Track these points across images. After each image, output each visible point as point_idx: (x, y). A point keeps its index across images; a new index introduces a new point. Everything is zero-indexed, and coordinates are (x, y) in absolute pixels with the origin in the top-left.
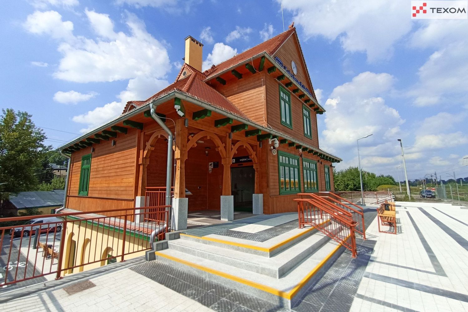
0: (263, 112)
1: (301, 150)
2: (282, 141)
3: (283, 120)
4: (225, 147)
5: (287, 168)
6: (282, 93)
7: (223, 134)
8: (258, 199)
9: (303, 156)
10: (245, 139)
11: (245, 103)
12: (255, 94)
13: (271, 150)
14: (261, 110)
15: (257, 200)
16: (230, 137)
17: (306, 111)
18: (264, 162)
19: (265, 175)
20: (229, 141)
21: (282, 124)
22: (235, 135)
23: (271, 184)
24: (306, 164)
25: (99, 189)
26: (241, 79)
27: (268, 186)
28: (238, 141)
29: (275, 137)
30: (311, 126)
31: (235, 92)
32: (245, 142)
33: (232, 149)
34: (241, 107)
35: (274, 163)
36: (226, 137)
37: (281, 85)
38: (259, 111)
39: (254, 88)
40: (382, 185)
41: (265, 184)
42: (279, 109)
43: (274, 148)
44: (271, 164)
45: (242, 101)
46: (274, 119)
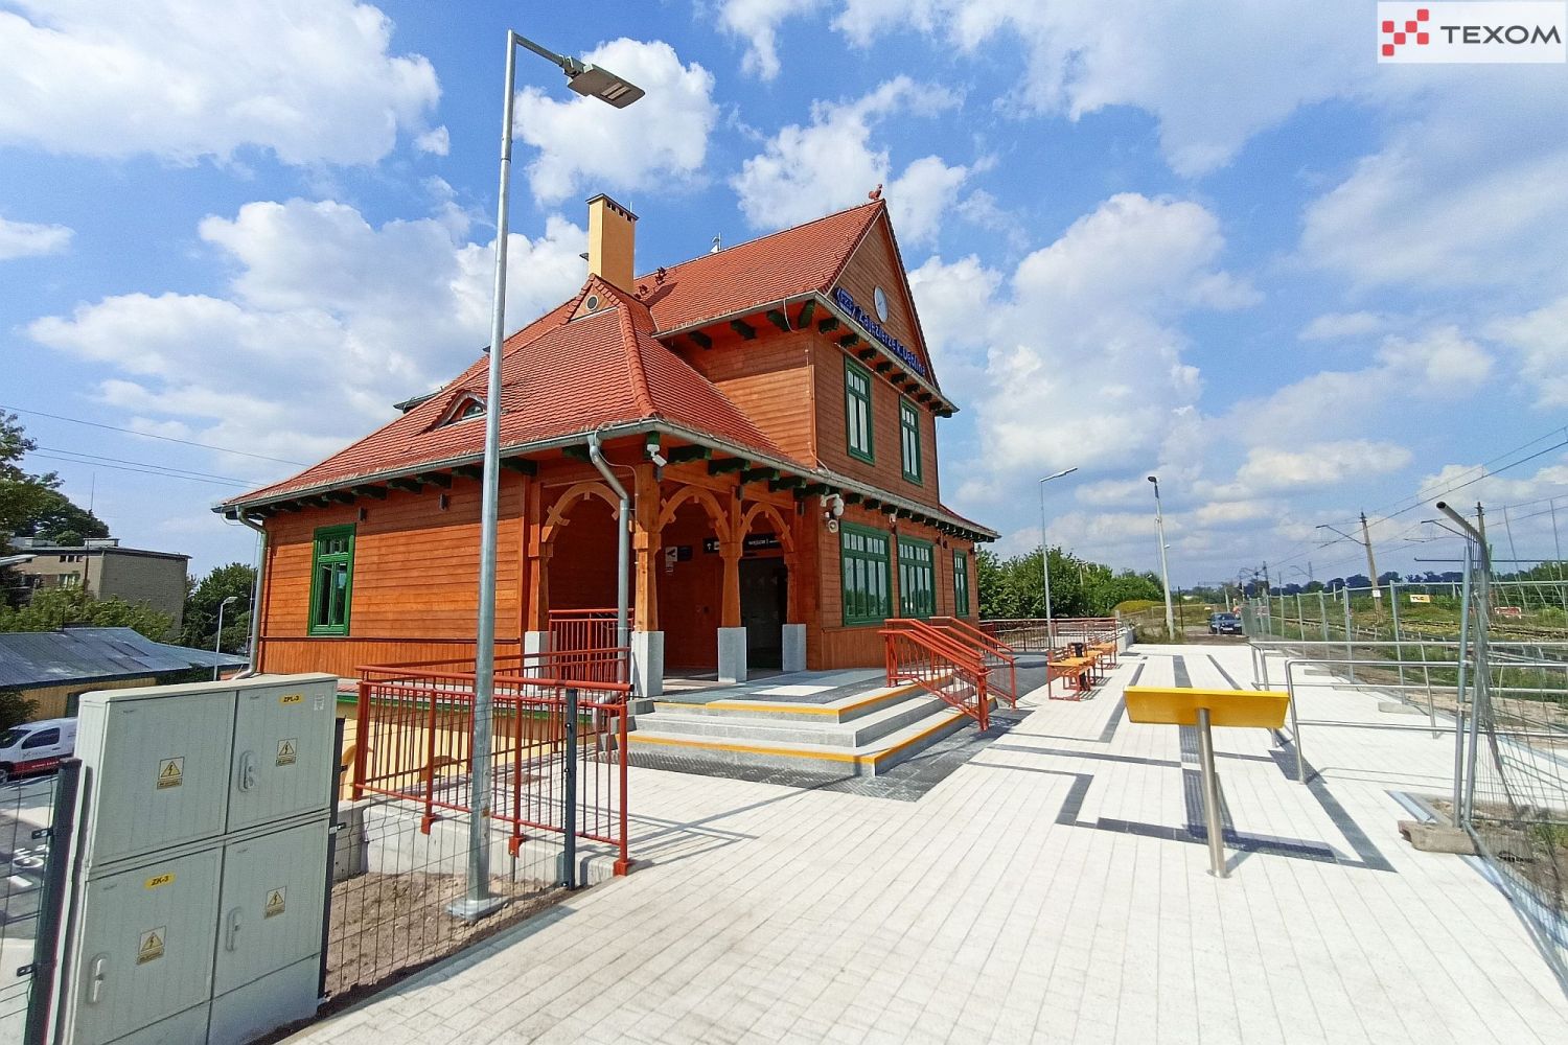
0: (808, 430)
1: (893, 517)
2: (851, 498)
3: (854, 443)
4: (728, 520)
5: (860, 563)
6: (850, 374)
7: (723, 490)
8: (794, 636)
9: (899, 530)
10: (767, 496)
11: (762, 403)
12: (788, 383)
13: (825, 521)
14: (802, 425)
15: (794, 640)
16: (738, 496)
17: (908, 413)
18: (809, 549)
19: (811, 581)
20: (736, 504)
21: (851, 454)
22: (750, 490)
23: (825, 601)
24: (905, 552)
25: (390, 616)
26: (752, 341)
27: (818, 606)
28: (755, 502)
29: (834, 490)
30: (922, 449)
31: (737, 373)
32: (767, 503)
33: (742, 522)
34: (752, 411)
35: (831, 551)
36: (729, 496)
37: (850, 358)
38: (798, 426)
39: (787, 367)
40: (1126, 600)
41: (810, 601)
42: (843, 418)
43: (833, 516)
44: (824, 554)
45: (755, 397)
46: (831, 445)
